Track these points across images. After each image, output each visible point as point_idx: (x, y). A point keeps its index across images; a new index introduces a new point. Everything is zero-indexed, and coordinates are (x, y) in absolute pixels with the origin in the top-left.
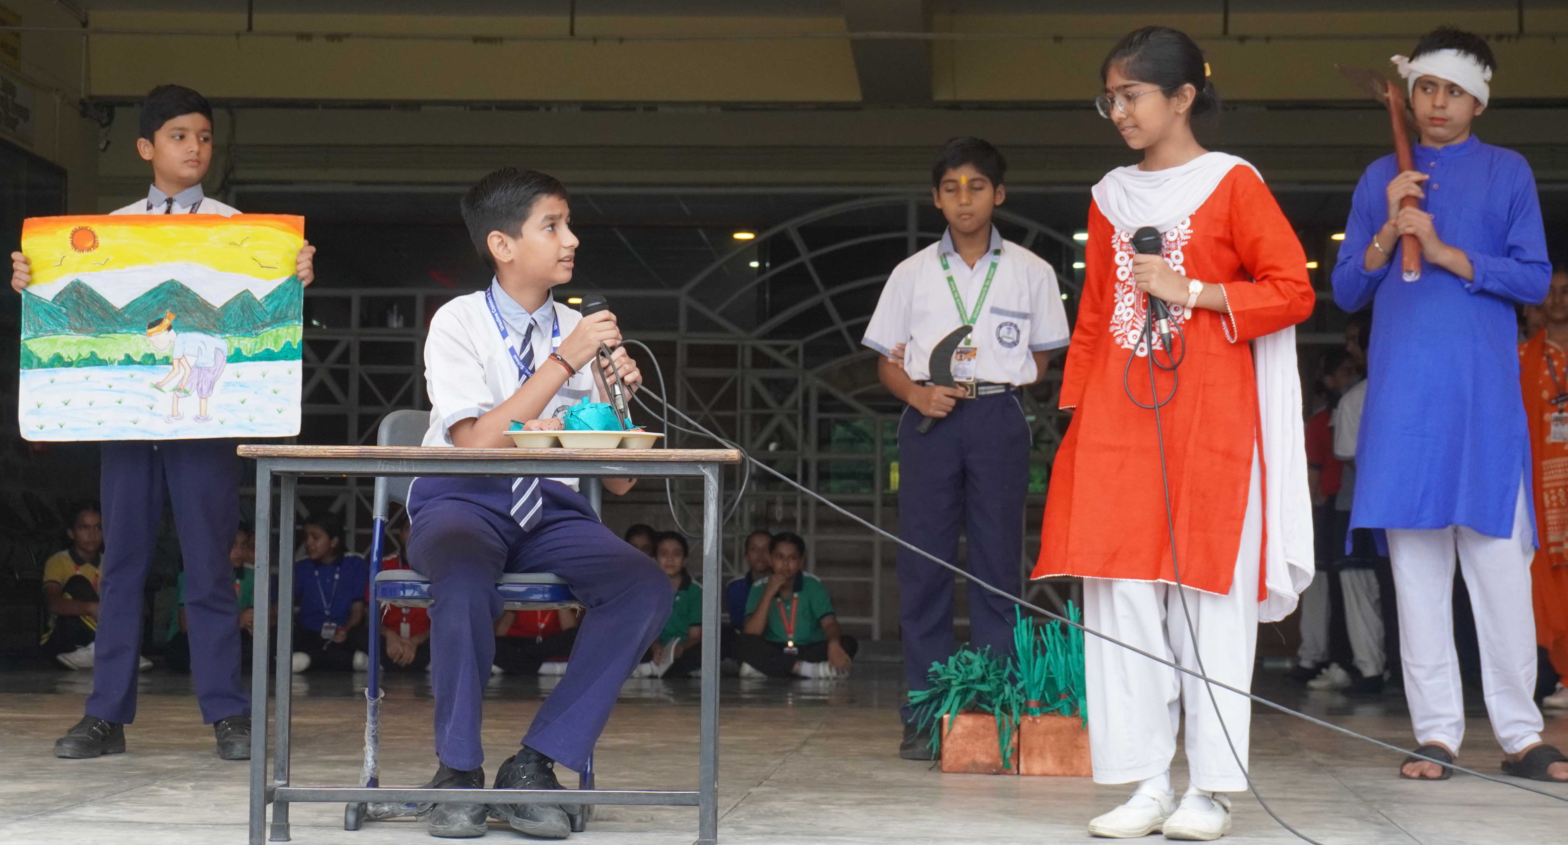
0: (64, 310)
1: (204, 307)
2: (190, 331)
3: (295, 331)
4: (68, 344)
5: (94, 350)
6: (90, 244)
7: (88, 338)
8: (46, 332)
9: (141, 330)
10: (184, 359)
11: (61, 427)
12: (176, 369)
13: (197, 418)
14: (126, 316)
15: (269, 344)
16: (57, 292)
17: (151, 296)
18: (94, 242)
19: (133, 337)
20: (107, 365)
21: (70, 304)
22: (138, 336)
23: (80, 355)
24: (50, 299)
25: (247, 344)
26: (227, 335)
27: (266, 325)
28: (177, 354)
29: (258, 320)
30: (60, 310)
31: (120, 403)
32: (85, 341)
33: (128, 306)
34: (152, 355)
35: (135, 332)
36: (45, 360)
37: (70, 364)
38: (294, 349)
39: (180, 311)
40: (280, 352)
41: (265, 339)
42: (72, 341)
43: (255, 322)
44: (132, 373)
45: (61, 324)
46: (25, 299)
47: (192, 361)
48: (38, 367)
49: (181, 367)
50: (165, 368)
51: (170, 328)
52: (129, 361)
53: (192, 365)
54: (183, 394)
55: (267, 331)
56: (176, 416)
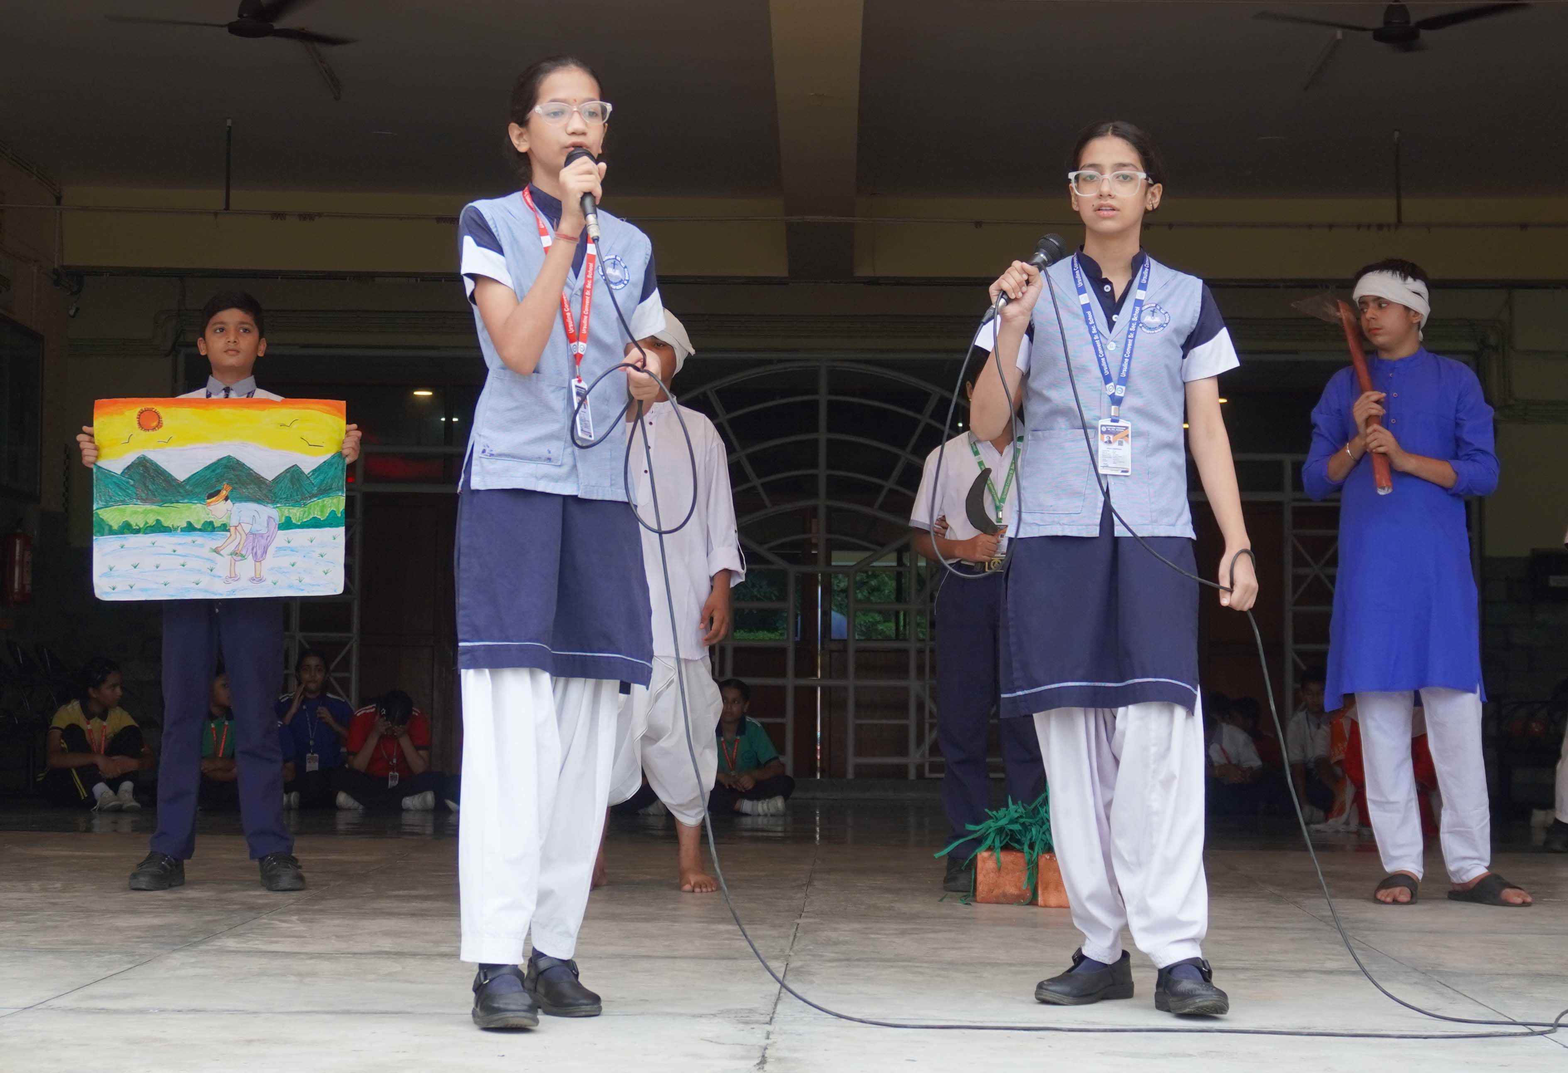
0: (132, 482)
1: (256, 480)
2: (245, 501)
3: (339, 501)
4: (136, 513)
5: (159, 518)
6: (155, 424)
7: (154, 507)
8: (116, 502)
9: (201, 500)
10: (240, 526)
11: (131, 587)
12: (233, 535)
13: (253, 579)
14: (187, 487)
15: (316, 513)
16: (126, 466)
17: (209, 471)
18: (159, 423)
19: (194, 506)
20: (171, 532)
21: (137, 477)
22: (199, 505)
23: (147, 523)
24: (119, 472)
25: (296, 513)
26: (278, 505)
27: (314, 496)
28: (234, 522)
29: (306, 492)
30: (128, 483)
31: (183, 566)
32: (152, 510)
33: (189, 479)
34: (211, 523)
35: (196, 502)
36: (115, 527)
37: (138, 531)
38: (338, 517)
39: (236, 483)
40: (326, 519)
41: (313, 509)
42: (139, 510)
43: (303, 494)
44: (194, 538)
45: (129, 495)
46: (96, 473)
47: (247, 528)
48: (110, 534)
49: (238, 533)
50: (223, 535)
51: (226, 499)
52: (190, 528)
53: (247, 531)
54: (240, 558)
55: (314, 501)
56: (233, 577)
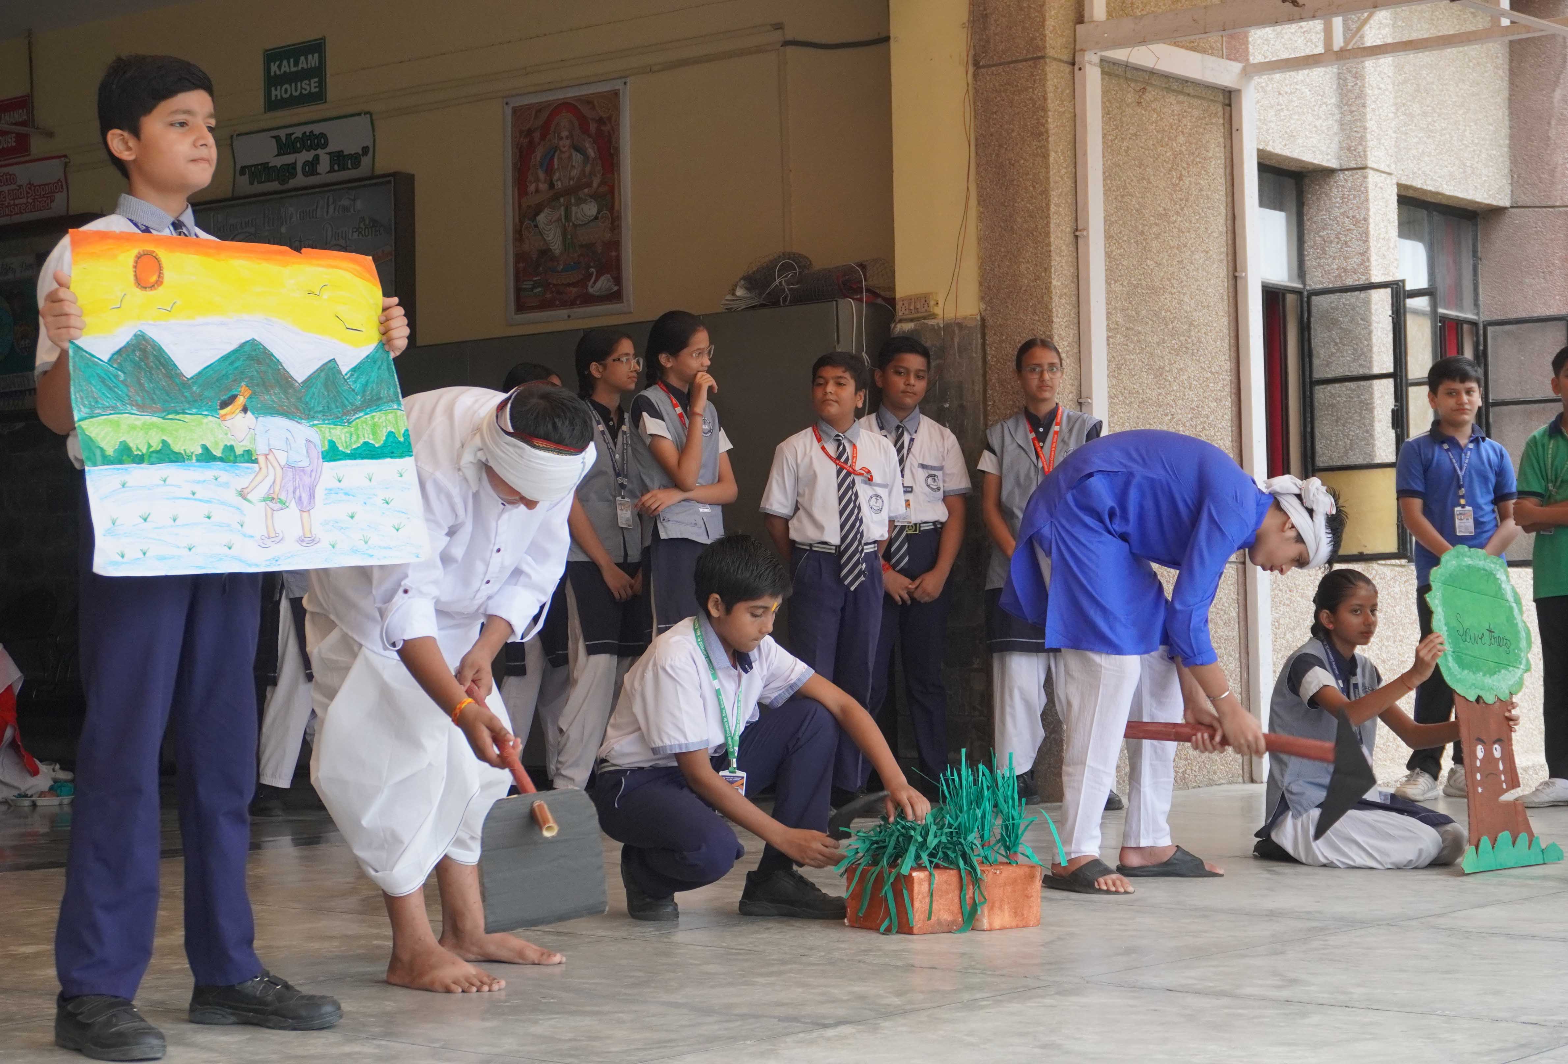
0: (122, 376)
1: (283, 380)
2: (272, 414)
3: (396, 417)
4: (133, 428)
5: (165, 438)
6: (154, 278)
7: (156, 419)
8: (104, 408)
9: (213, 411)
10: (271, 454)
12: (264, 470)
13: (301, 540)
14: (194, 388)
15: (366, 435)
16: (117, 348)
18: (159, 277)
19: (205, 420)
20: (184, 462)
21: (129, 367)
22: (210, 418)
23: (150, 446)
24: (106, 358)
25: (341, 435)
26: (316, 422)
27: (357, 409)
28: (261, 448)
29: (346, 403)
30: (116, 376)
31: (209, 518)
32: (152, 424)
33: (200, 374)
35: (206, 413)
36: (110, 451)
37: (139, 459)
38: (400, 442)
39: (258, 385)
40: (384, 446)
41: (360, 428)
42: (136, 423)
43: (344, 406)
44: (216, 473)
45: (119, 398)
46: (74, 358)
47: (282, 458)
48: (104, 464)
49: (269, 465)
50: (248, 468)
51: (245, 410)
52: (207, 456)
53: (283, 463)
54: (279, 506)
55: (360, 417)
56: (272, 537)
